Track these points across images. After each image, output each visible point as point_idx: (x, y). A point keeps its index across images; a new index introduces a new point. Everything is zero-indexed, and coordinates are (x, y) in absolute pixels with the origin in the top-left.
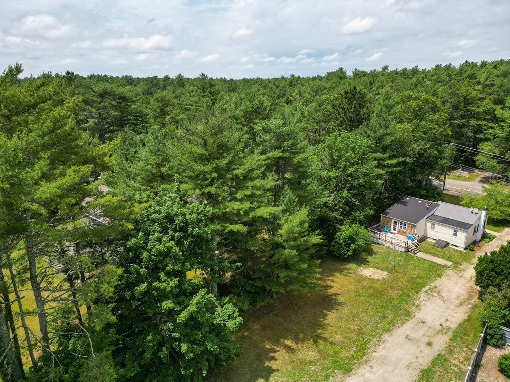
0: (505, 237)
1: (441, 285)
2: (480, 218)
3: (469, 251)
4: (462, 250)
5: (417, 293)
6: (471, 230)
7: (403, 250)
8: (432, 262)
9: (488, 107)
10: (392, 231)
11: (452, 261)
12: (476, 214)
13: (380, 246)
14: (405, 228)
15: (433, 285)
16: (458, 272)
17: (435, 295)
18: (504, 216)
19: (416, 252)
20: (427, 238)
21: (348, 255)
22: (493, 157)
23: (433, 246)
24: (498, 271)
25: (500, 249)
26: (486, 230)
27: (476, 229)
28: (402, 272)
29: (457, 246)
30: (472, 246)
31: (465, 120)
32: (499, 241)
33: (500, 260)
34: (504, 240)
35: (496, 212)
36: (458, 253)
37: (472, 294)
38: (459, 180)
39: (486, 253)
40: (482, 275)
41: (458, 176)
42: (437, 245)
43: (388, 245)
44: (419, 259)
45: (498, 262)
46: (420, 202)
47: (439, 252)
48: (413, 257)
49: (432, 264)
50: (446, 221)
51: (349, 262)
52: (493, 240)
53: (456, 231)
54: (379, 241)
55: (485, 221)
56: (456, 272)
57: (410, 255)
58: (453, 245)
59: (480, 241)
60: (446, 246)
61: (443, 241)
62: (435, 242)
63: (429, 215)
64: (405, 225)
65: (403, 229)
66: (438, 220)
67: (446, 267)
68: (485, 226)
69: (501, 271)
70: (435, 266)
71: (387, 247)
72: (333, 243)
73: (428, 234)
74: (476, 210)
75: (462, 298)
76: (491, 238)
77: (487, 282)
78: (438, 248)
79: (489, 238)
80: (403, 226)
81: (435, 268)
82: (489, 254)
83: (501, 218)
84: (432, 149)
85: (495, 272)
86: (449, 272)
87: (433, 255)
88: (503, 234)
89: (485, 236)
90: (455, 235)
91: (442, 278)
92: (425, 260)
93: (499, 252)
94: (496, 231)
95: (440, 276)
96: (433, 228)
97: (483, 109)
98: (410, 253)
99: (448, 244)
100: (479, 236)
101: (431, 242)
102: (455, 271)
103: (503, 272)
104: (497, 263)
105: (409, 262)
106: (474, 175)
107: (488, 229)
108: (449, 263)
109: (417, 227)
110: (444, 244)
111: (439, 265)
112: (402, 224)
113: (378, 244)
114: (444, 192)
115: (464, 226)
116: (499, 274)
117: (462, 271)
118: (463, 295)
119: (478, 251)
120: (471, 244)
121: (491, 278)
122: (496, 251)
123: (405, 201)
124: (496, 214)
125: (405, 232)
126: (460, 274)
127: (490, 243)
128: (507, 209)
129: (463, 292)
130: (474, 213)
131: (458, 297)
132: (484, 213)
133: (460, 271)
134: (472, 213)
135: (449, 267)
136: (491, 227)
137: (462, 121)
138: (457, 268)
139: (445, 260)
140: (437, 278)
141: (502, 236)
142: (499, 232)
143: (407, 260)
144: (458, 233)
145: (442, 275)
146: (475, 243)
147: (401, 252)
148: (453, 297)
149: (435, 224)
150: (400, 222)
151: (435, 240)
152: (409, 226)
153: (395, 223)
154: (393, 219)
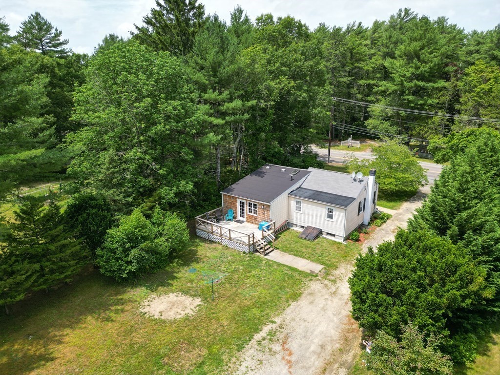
0: (404, 215)
1: (293, 319)
2: (366, 188)
3: (352, 243)
4: (341, 240)
5: (240, 348)
6: (354, 206)
7: (247, 249)
8: (291, 268)
9: (378, 64)
10: (239, 218)
11: (323, 264)
12: (361, 181)
13: (213, 246)
14: (255, 212)
15: (278, 320)
16: (329, 284)
17: (277, 347)
18: (401, 186)
19: (267, 252)
20: (293, 225)
21: (130, 272)
22: (387, 119)
23: (299, 237)
24: (394, 292)
25: (397, 238)
26: (377, 207)
27: (362, 205)
28: (229, 297)
29: (333, 235)
30: (356, 233)
31: (352, 78)
32: (396, 222)
33: (397, 266)
34: (403, 221)
35: (390, 180)
36: (335, 247)
37: (351, 335)
38: (349, 151)
39: (370, 250)
40: (363, 302)
41: (348, 147)
42: (304, 236)
43: (226, 242)
44: (270, 264)
45: (395, 270)
46: (283, 170)
47: (307, 247)
48: (261, 261)
49: (289, 272)
50: (317, 196)
51: (134, 285)
52: (388, 221)
53: (330, 211)
54: (213, 237)
55: (375, 192)
56: (326, 286)
57: (258, 257)
58: (328, 234)
59: (369, 224)
60: (317, 237)
61: (314, 228)
62: (302, 230)
63: (294, 188)
64: (255, 206)
65: (252, 214)
66: (306, 195)
67: (312, 275)
68: (376, 201)
69: (401, 291)
70: (292, 277)
71: (223, 246)
72: (99, 251)
73: (293, 218)
74: (360, 176)
75: (329, 348)
76: (384, 218)
77: (374, 319)
78: (304, 242)
79: (382, 218)
80: (252, 208)
81: (291, 282)
82: (375, 251)
83: (397, 189)
84: (300, 91)
85: (389, 293)
86: (315, 286)
87: (295, 255)
88: (400, 211)
89: (376, 217)
90: (330, 217)
91: (299, 303)
92: (279, 265)
93: (395, 245)
94: (392, 208)
95: (296, 297)
96: (299, 209)
97: (373, 66)
98: (258, 254)
99: (321, 232)
100: (366, 216)
101: (297, 232)
102: (326, 282)
103: (405, 293)
104: (391, 272)
105: (249, 272)
106: (366, 146)
107: (381, 205)
108: (317, 268)
109: (271, 207)
110: (315, 233)
111: (301, 273)
112: (250, 205)
113: (211, 242)
114: (330, 164)
115: (342, 201)
116: (397, 296)
117: (338, 281)
118: (332, 341)
119: (366, 242)
120: (355, 230)
121: (381, 310)
122: (390, 244)
123: (263, 170)
124: (390, 184)
125: (256, 219)
126: (334, 289)
127: (384, 226)
128: (404, 175)
129: (333, 332)
130: (358, 180)
131: (322, 347)
132: (371, 178)
133: (334, 282)
134: (355, 180)
135: (317, 276)
136: (385, 203)
137: (350, 79)
138: (329, 277)
139: (312, 261)
140: (291, 300)
141: (400, 214)
142: (396, 209)
143: (249, 268)
144: (334, 214)
145: (300, 295)
146: (361, 228)
147: (244, 253)
148: (312, 348)
149: (301, 201)
150: (248, 202)
151: (302, 227)
152: (260, 207)
153: (242, 204)
154: (239, 198)
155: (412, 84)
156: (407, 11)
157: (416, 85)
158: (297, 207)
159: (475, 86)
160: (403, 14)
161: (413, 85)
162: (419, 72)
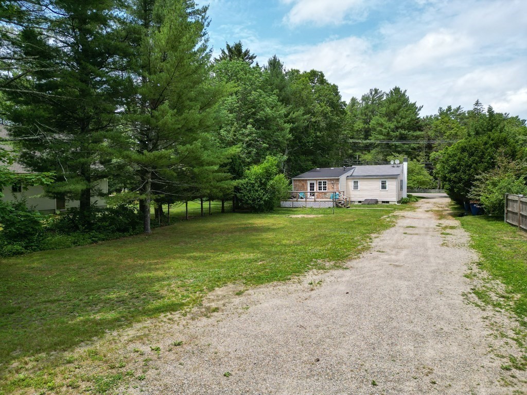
2: (403, 171)
3: (404, 204)
4: (396, 204)
6: (399, 181)
7: (331, 205)
12: (398, 167)
14: (325, 188)
16: (407, 211)
19: (347, 206)
20: (351, 202)
23: (362, 204)
27: (402, 184)
29: (388, 202)
42: (366, 203)
43: (311, 205)
46: (332, 168)
47: (372, 206)
48: (346, 209)
49: (373, 210)
53: (384, 183)
54: (298, 204)
58: (383, 202)
61: (371, 200)
63: (348, 174)
64: (325, 183)
65: (322, 191)
71: (308, 208)
74: (397, 162)
78: (369, 205)
80: (322, 186)
86: (397, 211)
87: (367, 208)
90: (384, 187)
92: (361, 209)
96: (356, 187)
98: (340, 208)
99: (376, 202)
102: (403, 210)
109: (340, 180)
112: (320, 183)
113: (296, 208)
125: (325, 194)
130: (396, 166)
132: (406, 164)
134: (393, 167)
140: (388, 213)
144: (387, 184)
147: (329, 208)
149: (358, 180)
150: (318, 181)
151: (360, 202)
152: (330, 183)
153: (312, 186)
154: (309, 180)
155: (398, 133)
156: (376, 90)
157: (400, 134)
158: (354, 187)
159: (445, 133)
160: (373, 93)
161: (398, 135)
162: (400, 125)
